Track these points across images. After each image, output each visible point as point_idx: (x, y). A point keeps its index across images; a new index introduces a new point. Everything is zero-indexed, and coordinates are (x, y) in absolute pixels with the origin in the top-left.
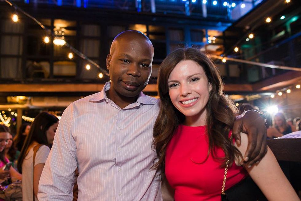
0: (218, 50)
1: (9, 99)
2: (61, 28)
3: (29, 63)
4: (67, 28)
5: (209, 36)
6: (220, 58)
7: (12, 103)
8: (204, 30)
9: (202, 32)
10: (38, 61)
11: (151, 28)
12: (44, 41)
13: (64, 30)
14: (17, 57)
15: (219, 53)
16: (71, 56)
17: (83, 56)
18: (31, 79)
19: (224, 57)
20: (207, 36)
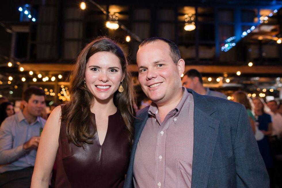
0: (273, 31)
2: (115, 13)
4: (120, 13)
5: (261, 16)
6: (275, 39)
8: (256, 10)
9: (254, 12)
11: (200, 10)
12: (106, 26)
13: (117, 15)
15: (274, 34)
16: (128, 39)
17: (138, 39)
19: (279, 38)
20: (259, 16)
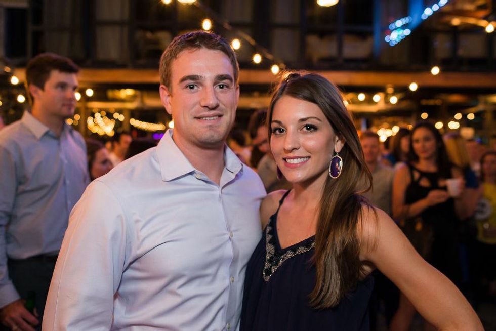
1: (111, 94)
3: (139, 34)
7: (115, 100)
10: (153, 30)
14: (120, 23)
16: (207, 25)
18: (142, 62)
19: (489, 21)
